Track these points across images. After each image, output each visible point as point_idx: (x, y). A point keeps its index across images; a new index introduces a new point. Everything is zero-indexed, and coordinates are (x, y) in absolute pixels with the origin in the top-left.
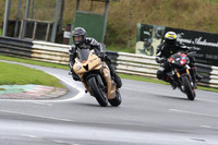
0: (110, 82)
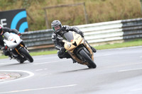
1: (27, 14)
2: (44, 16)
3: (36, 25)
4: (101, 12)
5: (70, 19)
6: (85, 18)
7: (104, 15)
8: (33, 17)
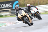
0: (30, 18)
1: (19, 2)
2: (24, 2)
3: (22, 6)
4: (44, 2)
5: (33, 4)
6: (38, 3)
7: (45, 3)
8: (21, 3)
